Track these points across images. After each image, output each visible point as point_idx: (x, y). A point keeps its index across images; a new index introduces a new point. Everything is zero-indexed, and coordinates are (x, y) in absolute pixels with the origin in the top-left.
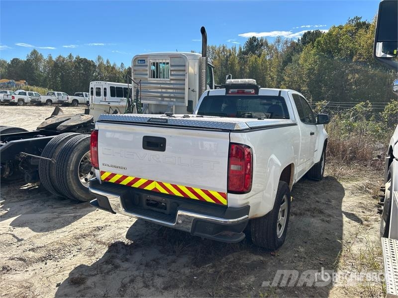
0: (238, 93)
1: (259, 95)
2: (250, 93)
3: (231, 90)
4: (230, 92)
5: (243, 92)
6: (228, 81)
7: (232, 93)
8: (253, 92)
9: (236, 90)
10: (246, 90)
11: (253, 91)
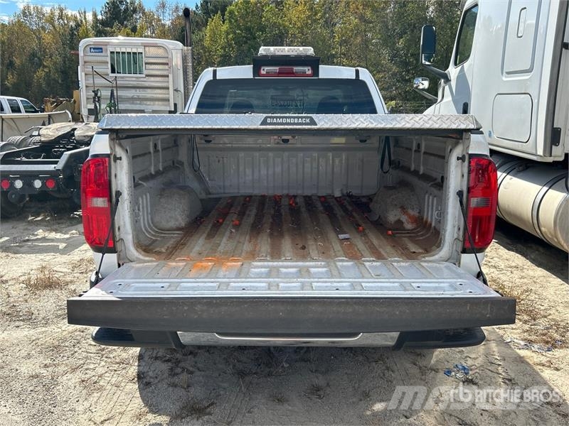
0: (280, 73)
1: (320, 77)
2: (304, 74)
3: (266, 68)
4: (263, 72)
5: (292, 73)
6: (263, 50)
7: (268, 74)
8: (310, 72)
9: (278, 68)
10: (296, 69)
11: (308, 70)
